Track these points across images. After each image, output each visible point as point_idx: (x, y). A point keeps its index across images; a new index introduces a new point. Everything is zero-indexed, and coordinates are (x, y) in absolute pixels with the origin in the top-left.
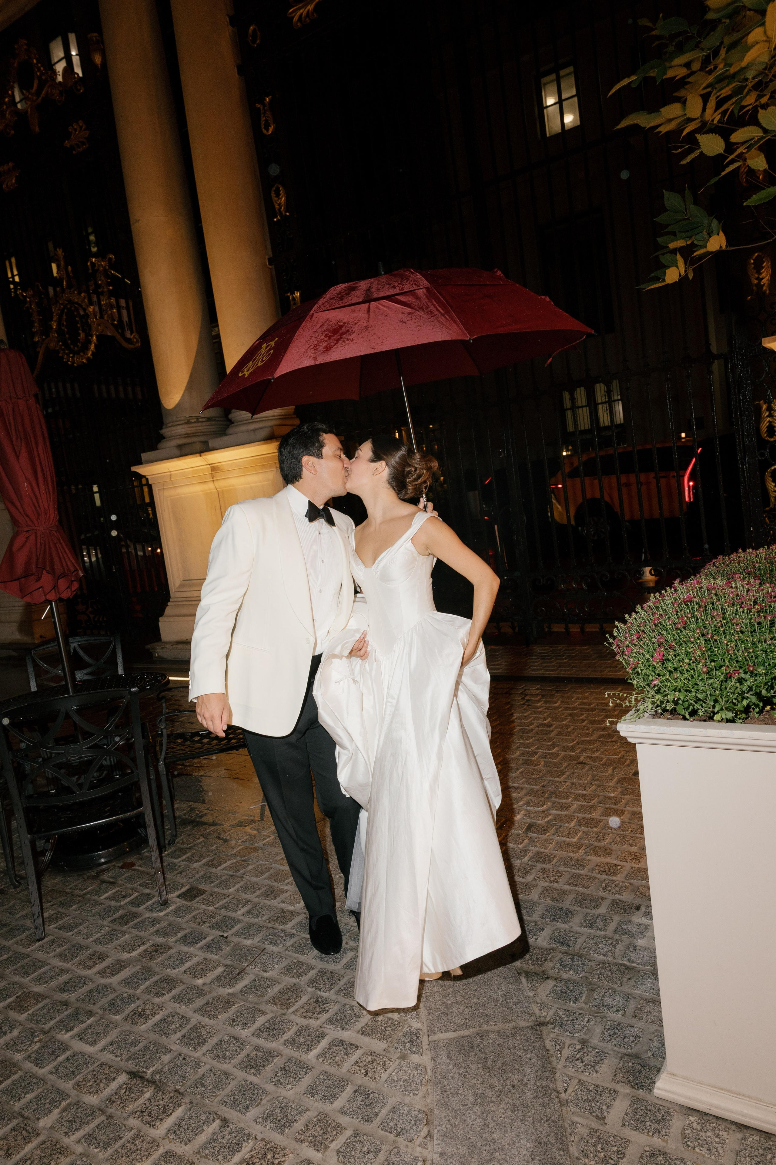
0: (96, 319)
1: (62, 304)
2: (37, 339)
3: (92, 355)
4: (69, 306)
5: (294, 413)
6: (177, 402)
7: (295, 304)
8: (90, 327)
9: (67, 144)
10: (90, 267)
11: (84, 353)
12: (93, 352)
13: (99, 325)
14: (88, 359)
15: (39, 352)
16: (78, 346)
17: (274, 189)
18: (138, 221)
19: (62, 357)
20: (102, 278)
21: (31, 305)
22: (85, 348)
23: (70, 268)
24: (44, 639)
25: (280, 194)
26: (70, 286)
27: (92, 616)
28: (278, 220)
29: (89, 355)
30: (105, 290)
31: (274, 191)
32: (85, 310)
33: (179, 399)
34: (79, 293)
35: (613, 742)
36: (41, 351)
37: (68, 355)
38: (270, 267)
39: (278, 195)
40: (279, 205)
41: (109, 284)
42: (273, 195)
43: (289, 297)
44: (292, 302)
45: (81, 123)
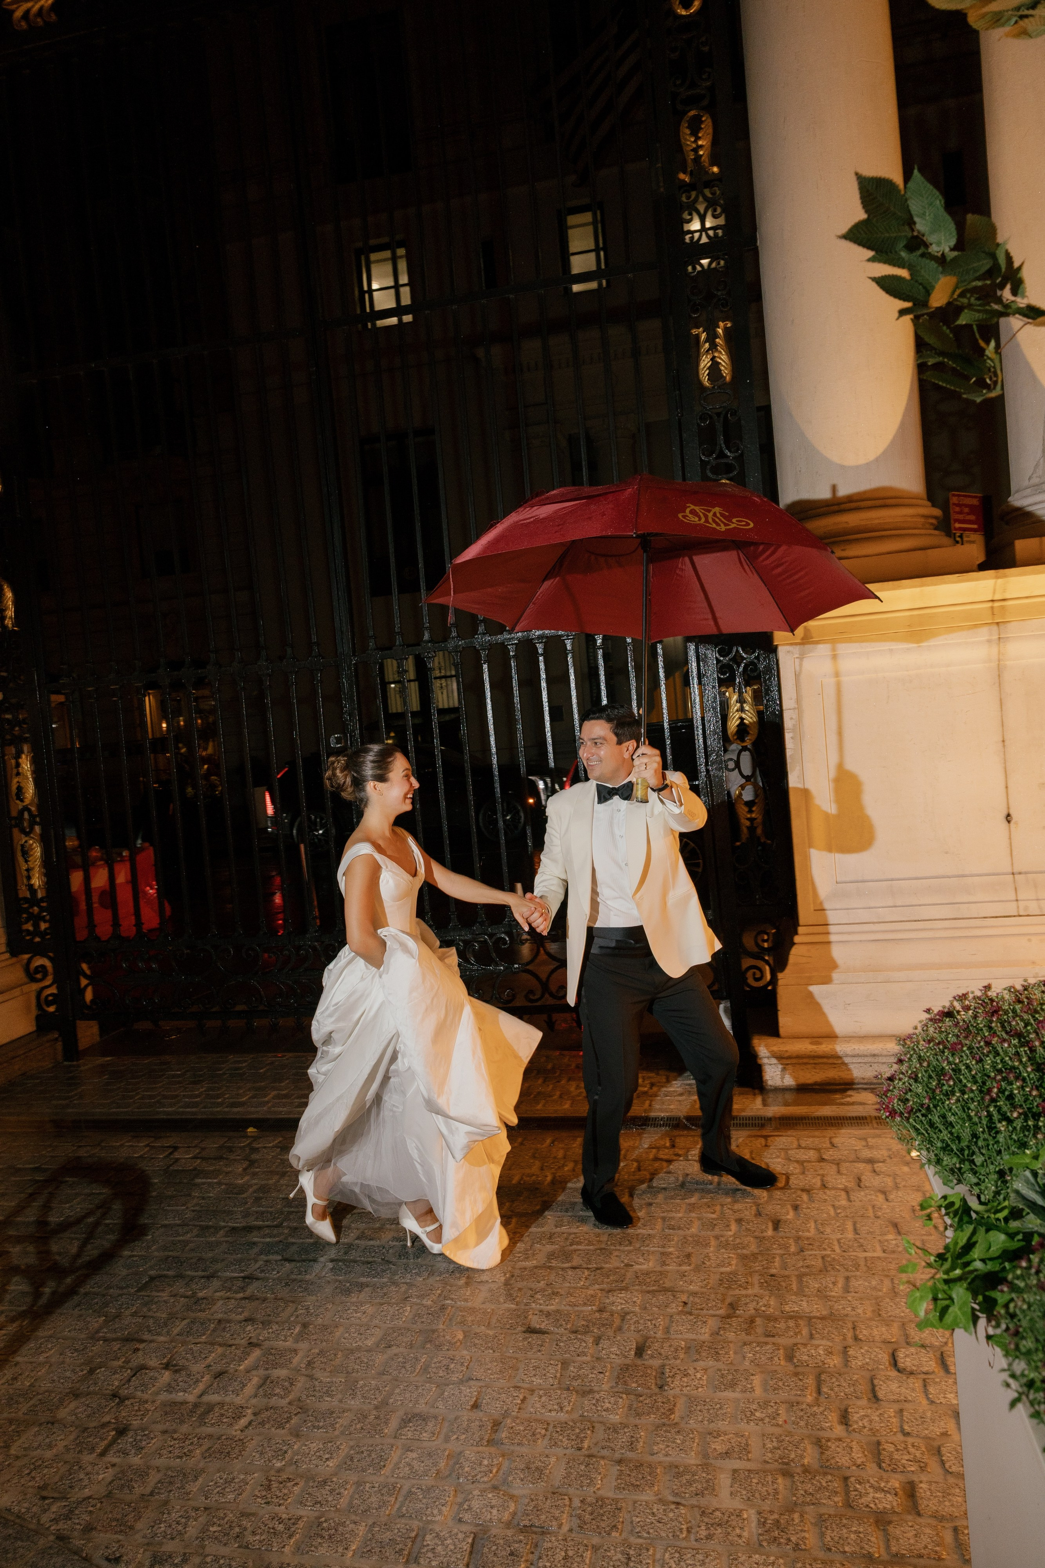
35: (574, 1268)
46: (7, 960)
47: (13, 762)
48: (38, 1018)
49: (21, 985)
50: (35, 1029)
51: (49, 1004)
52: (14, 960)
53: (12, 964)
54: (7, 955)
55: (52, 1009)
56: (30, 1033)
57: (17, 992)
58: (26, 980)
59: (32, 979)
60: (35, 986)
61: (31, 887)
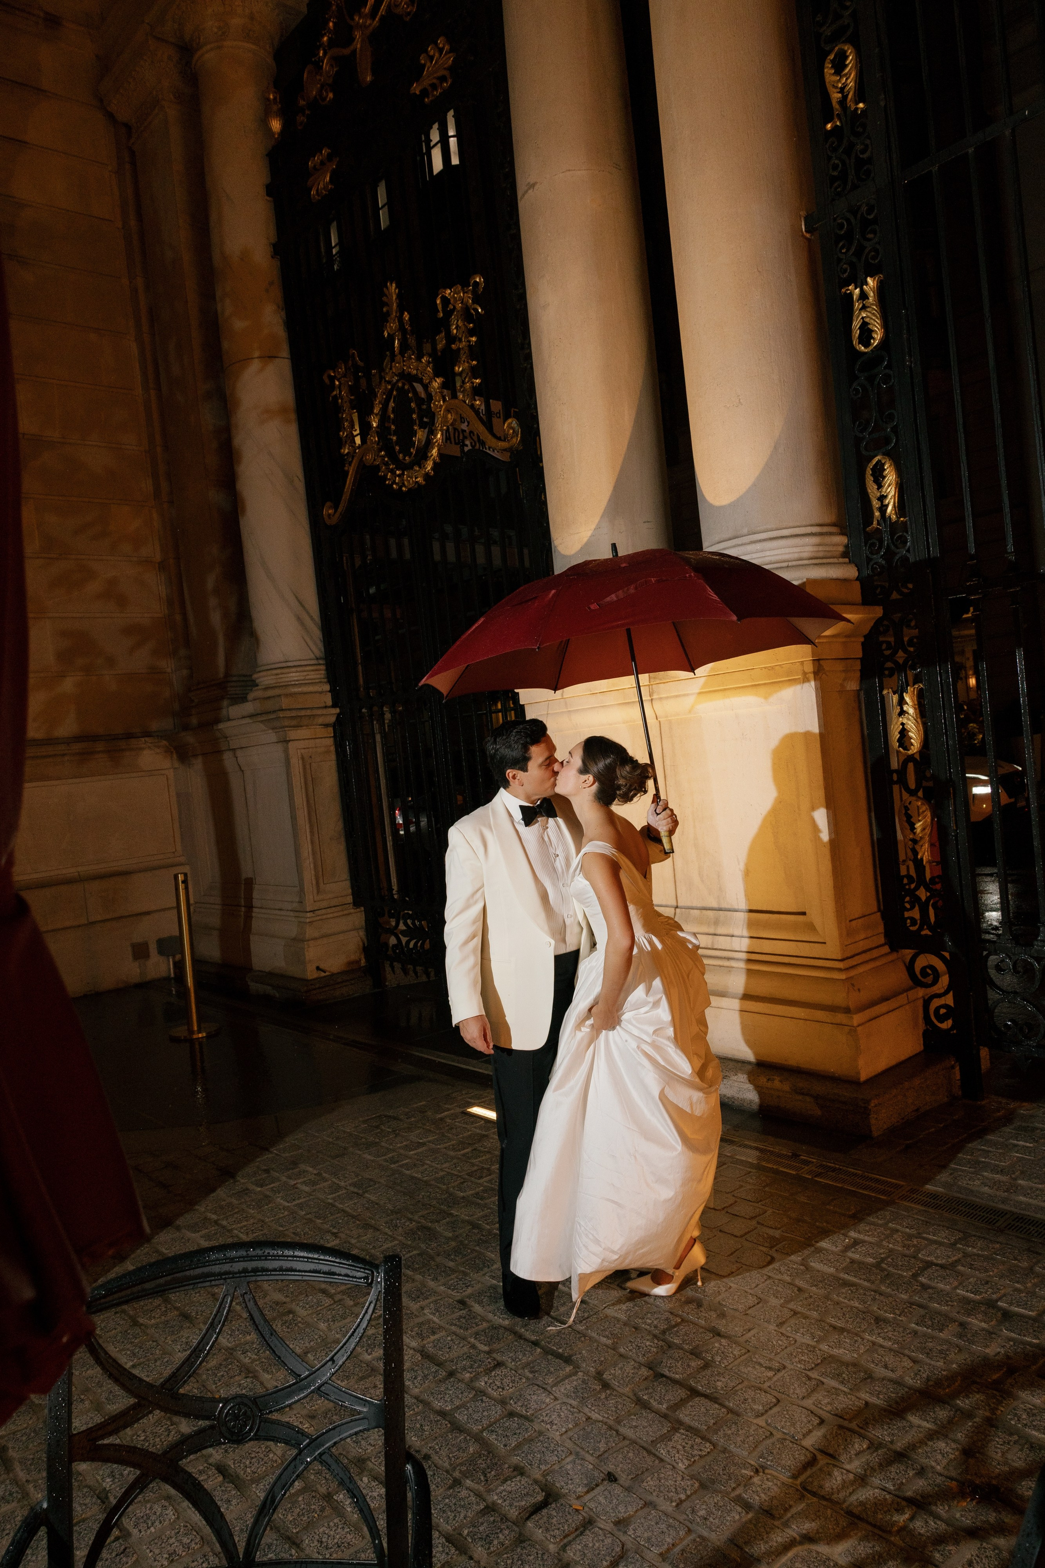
0: (444, 400)
1: (389, 382)
2: (347, 451)
3: (432, 469)
4: (400, 385)
5: (845, 555)
6: (585, 540)
7: (864, 308)
8: (432, 416)
9: (416, 89)
10: (440, 307)
11: (420, 467)
12: (435, 463)
13: (448, 411)
14: (427, 476)
15: (348, 472)
16: (410, 454)
17: (832, 57)
18: (532, 186)
19: (385, 478)
20: (460, 323)
21: (340, 392)
22: (423, 454)
23: (406, 316)
24: (323, 974)
25: (846, 66)
26: (404, 347)
27: (404, 940)
28: (835, 128)
29: (429, 468)
30: (463, 344)
31: (832, 61)
32: (426, 387)
33: (589, 533)
34: (419, 359)
36: (351, 470)
37: (393, 472)
38: (808, 235)
39: (839, 67)
40: (842, 90)
41: (471, 333)
42: (828, 71)
43: (851, 295)
44: (857, 305)
45: (440, 42)
46: (886, 954)
47: (895, 698)
48: (925, 1034)
49: (907, 990)
50: (922, 1048)
51: (942, 1019)
52: (894, 956)
53: (892, 961)
54: (886, 949)
55: (946, 1025)
56: (916, 1055)
57: (902, 999)
58: (910, 983)
59: (917, 982)
60: (921, 992)
61: (919, 864)
